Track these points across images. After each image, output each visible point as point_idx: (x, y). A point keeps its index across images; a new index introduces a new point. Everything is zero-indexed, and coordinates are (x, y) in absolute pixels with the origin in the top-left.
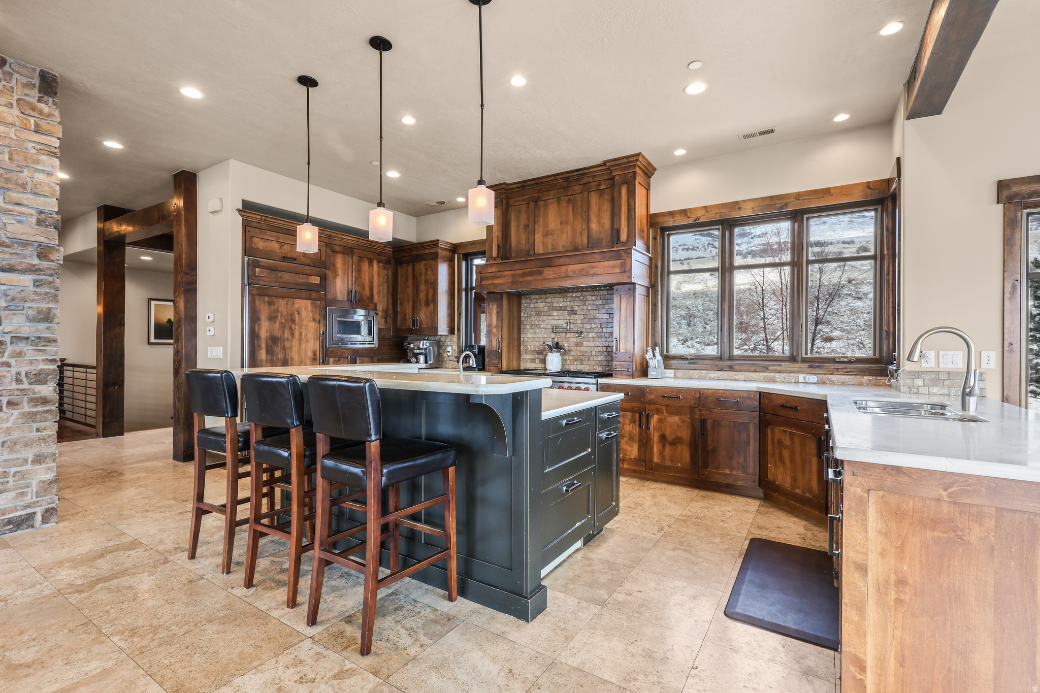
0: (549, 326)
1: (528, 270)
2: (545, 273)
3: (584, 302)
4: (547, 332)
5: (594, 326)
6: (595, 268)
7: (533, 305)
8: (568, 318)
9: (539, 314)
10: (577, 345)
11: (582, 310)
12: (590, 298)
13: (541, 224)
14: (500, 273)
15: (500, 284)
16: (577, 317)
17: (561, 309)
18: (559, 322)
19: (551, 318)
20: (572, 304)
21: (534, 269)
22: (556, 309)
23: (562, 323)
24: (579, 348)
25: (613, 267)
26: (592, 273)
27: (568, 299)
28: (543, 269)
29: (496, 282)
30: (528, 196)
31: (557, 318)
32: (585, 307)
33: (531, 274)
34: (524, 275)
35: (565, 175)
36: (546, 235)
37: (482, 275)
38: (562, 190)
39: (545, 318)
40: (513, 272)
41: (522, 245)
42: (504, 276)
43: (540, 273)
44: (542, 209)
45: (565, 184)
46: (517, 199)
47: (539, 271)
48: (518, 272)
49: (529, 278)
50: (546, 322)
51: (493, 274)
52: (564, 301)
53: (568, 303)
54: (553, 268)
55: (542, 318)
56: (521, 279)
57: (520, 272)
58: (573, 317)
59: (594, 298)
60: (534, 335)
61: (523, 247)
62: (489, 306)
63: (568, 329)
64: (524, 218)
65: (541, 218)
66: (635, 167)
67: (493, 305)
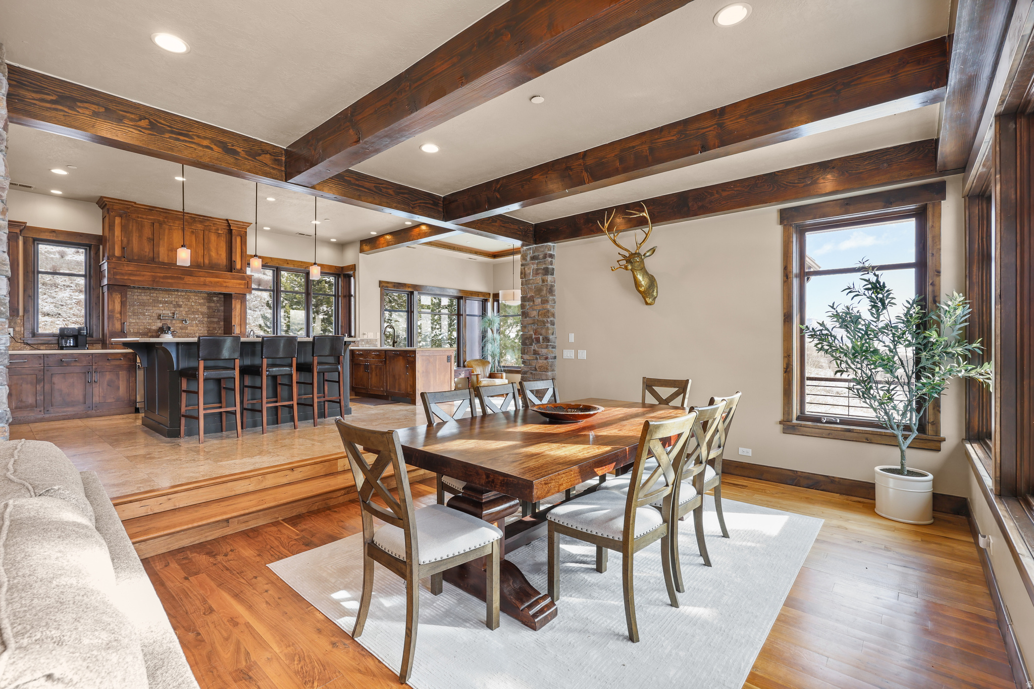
0: (154, 315)
3: (188, 299)
5: (197, 316)
7: (136, 297)
8: (174, 309)
9: (143, 304)
10: (181, 328)
11: (186, 305)
12: (193, 297)
13: (166, 240)
14: (138, 272)
15: (139, 281)
16: (181, 309)
17: (166, 302)
18: (164, 312)
19: (156, 308)
22: (161, 302)
23: (168, 312)
24: (183, 331)
25: (240, 284)
27: (174, 296)
29: (132, 278)
30: (152, 218)
31: (162, 309)
32: (189, 303)
33: (172, 278)
35: (193, 216)
36: (171, 250)
37: (115, 270)
38: (186, 224)
39: (150, 308)
40: (153, 274)
41: (146, 252)
42: (143, 276)
43: (182, 279)
44: (167, 231)
46: (140, 216)
47: (180, 277)
48: (159, 274)
49: (170, 281)
50: (151, 311)
52: (169, 297)
53: (173, 299)
55: (146, 308)
56: (161, 280)
57: (162, 275)
58: (178, 309)
59: (196, 298)
60: (137, 321)
61: (147, 254)
62: (111, 295)
63: (174, 318)
64: (147, 232)
65: (166, 237)
66: (246, 228)
67: (117, 295)
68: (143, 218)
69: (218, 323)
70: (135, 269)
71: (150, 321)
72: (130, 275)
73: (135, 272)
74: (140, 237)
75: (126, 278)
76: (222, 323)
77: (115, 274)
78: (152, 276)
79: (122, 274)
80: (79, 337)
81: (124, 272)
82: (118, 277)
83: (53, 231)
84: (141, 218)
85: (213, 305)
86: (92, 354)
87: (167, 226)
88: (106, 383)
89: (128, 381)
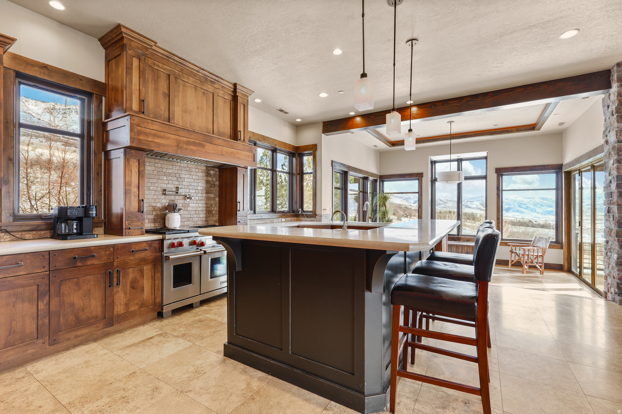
0: (159, 189)
1: (193, 140)
2: (207, 147)
3: (190, 172)
4: (156, 194)
6: (239, 154)
8: (177, 183)
10: (184, 206)
12: (194, 170)
14: (163, 134)
15: (164, 145)
16: (184, 183)
17: (170, 175)
18: (168, 186)
19: (161, 181)
20: (180, 172)
21: (198, 141)
22: (165, 174)
23: (172, 187)
24: (186, 209)
25: (248, 156)
26: (237, 157)
28: (204, 143)
29: (157, 140)
30: (168, 67)
31: (166, 182)
32: (191, 177)
33: (194, 144)
34: (188, 143)
36: (185, 111)
37: (138, 128)
38: (199, 81)
39: (155, 181)
40: (177, 137)
41: (161, 110)
42: (168, 138)
43: (202, 146)
44: (181, 87)
45: (203, 80)
46: (156, 63)
47: (202, 144)
48: (182, 138)
49: (193, 147)
50: (156, 185)
51: (154, 132)
53: (176, 171)
54: (213, 145)
56: (185, 146)
57: (185, 139)
59: (197, 170)
61: (163, 113)
62: (129, 162)
63: (177, 193)
64: (163, 85)
65: (180, 95)
66: (248, 96)
67: (134, 162)
68: (159, 67)
69: (214, 199)
70: (160, 129)
71: (155, 197)
72: (155, 136)
73: (160, 134)
74: (156, 89)
75: (150, 139)
76: (217, 199)
77: (139, 133)
78: (177, 140)
79: (147, 134)
80: (85, 221)
81: (148, 131)
82: (142, 137)
83: (45, 67)
84: (157, 66)
85: (210, 179)
86: (114, 246)
87: (182, 82)
88: (128, 286)
89: (153, 278)
